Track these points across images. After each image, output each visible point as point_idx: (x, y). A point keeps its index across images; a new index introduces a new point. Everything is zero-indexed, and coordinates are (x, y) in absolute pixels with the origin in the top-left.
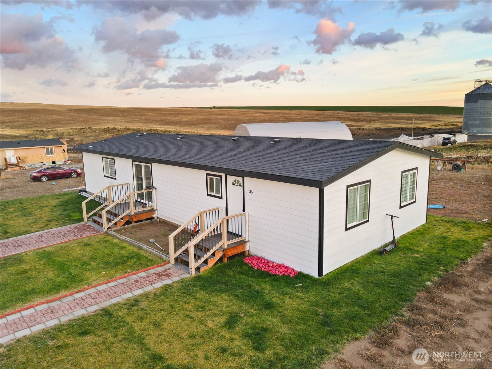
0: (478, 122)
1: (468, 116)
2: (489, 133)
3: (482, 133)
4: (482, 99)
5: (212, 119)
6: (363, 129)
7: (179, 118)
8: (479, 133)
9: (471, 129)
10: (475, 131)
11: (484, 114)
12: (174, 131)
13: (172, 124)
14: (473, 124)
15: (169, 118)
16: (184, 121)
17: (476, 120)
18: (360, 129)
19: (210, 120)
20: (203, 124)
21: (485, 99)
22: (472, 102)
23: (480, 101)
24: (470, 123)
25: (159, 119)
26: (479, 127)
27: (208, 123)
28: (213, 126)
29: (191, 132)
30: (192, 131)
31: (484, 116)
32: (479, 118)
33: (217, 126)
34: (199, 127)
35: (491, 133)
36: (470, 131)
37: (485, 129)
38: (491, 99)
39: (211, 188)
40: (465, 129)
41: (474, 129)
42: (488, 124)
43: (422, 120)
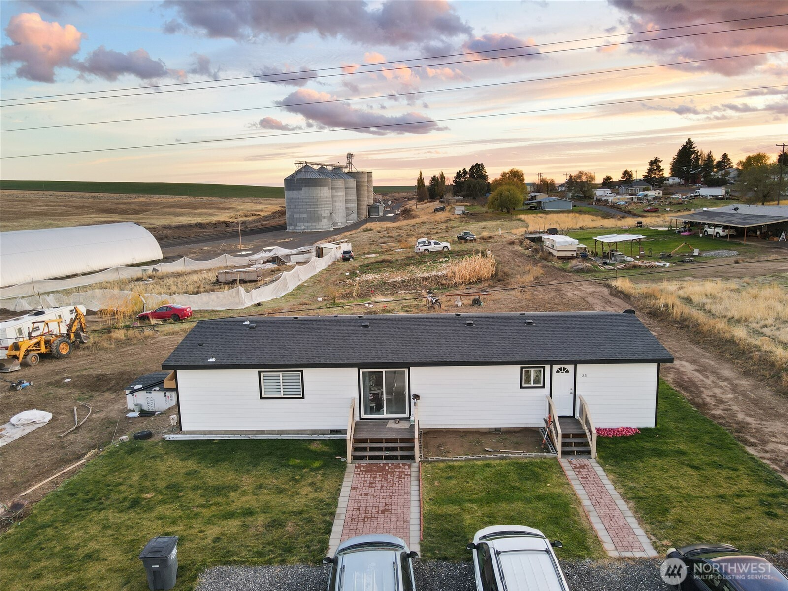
0: (305, 216)
1: (292, 207)
2: (319, 229)
3: (312, 229)
4: (305, 186)
8: (307, 229)
9: (298, 224)
10: (304, 227)
11: (310, 205)
14: (300, 218)
17: (303, 213)
21: (309, 186)
23: (303, 188)
24: (295, 216)
26: (307, 221)
31: (311, 208)
32: (305, 210)
35: (320, 229)
36: (297, 228)
37: (314, 224)
38: (316, 186)
39: (528, 380)
40: (290, 225)
41: (302, 224)
42: (316, 218)
43: (209, 208)
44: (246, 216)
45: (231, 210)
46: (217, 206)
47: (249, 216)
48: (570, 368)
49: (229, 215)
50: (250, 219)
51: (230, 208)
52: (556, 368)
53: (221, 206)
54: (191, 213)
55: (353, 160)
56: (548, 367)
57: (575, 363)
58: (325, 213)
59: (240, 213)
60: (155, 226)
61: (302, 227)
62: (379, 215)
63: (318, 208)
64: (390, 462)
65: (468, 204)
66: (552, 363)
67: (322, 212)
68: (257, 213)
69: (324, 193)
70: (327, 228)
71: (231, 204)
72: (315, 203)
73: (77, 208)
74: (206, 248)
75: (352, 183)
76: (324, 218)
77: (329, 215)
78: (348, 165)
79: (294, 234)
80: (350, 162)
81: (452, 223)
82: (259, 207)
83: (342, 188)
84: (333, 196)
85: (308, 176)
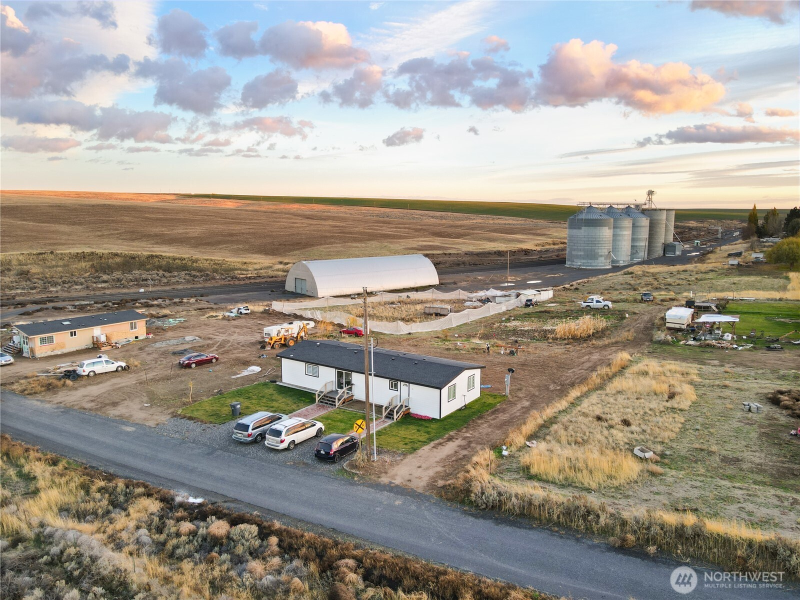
0: (582, 253)
1: (571, 244)
2: (594, 266)
3: (587, 266)
4: (585, 226)
5: (236, 235)
6: (450, 254)
7: (179, 230)
8: (583, 266)
9: (575, 260)
10: (580, 264)
11: (588, 244)
12: (189, 258)
13: (176, 243)
14: (577, 255)
15: (165, 231)
16: (193, 238)
17: (580, 250)
18: (445, 254)
19: (231, 235)
20: (224, 244)
21: (589, 226)
22: (575, 229)
23: (583, 228)
24: (574, 253)
25: (152, 233)
26: (584, 259)
27: (232, 242)
28: (241, 246)
29: (215, 260)
30: (216, 258)
31: (588, 246)
32: (583, 248)
33: (247, 247)
34: (220, 249)
35: (596, 266)
36: (574, 263)
37: (590, 261)
38: (600, 226)
39: (392, 387)
40: (569, 261)
41: (578, 261)
42: (593, 255)
43: (526, 234)
44: (554, 244)
46: (534, 232)
47: (558, 244)
48: (408, 384)
49: (536, 242)
50: (556, 247)
51: (545, 235)
52: (402, 383)
53: (539, 231)
55: (654, 197)
56: (399, 382)
57: (409, 383)
58: (604, 251)
59: (550, 240)
60: (459, 252)
61: (578, 263)
62: (675, 254)
63: (595, 246)
64: (326, 405)
66: (401, 381)
67: (600, 251)
69: (606, 233)
70: (603, 266)
71: (549, 230)
72: (594, 242)
73: (416, 230)
74: (479, 278)
75: (645, 222)
76: (601, 256)
77: (607, 253)
78: (647, 202)
79: (571, 269)
80: (650, 200)
83: (628, 227)
84: (614, 235)
85: (590, 217)
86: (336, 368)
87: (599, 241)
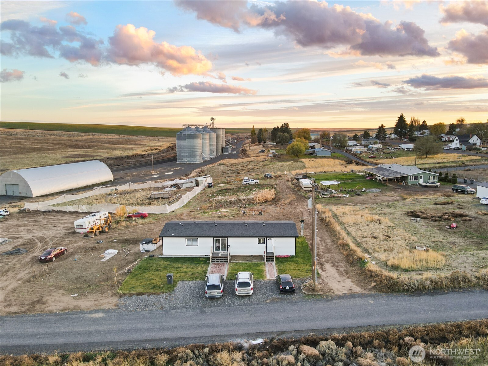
0: (187, 154)
2: (195, 162)
3: (191, 162)
4: (188, 138)
8: (188, 162)
9: (183, 159)
11: (190, 149)
14: (184, 156)
21: (190, 138)
22: (182, 140)
24: (182, 154)
26: (188, 158)
32: (187, 151)
35: (196, 162)
36: (183, 161)
37: (192, 159)
38: (194, 138)
39: (260, 242)
40: (179, 159)
41: (185, 159)
42: (193, 155)
43: (130, 144)
44: (152, 150)
45: (143, 145)
47: (154, 150)
49: (142, 149)
50: (154, 152)
51: (142, 144)
52: (268, 238)
53: (137, 143)
54: (121, 148)
55: (214, 121)
56: (265, 238)
57: (273, 237)
58: (199, 153)
59: (148, 148)
61: (185, 160)
62: (228, 153)
63: (194, 150)
65: (278, 148)
67: (197, 153)
68: (158, 148)
69: (199, 142)
70: (199, 161)
71: (143, 142)
72: (193, 147)
74: (134, 173)
75: (214, 135)
76: (198, 155)
78: (211, 124)
79: (181, 165)
80: (213, 123)
81: (266, 163)
82: (159, 144)
83: (208, 138)
84: (203, 143)
85: (190, 133)
86: (214, 237)
87: (196, 147)
